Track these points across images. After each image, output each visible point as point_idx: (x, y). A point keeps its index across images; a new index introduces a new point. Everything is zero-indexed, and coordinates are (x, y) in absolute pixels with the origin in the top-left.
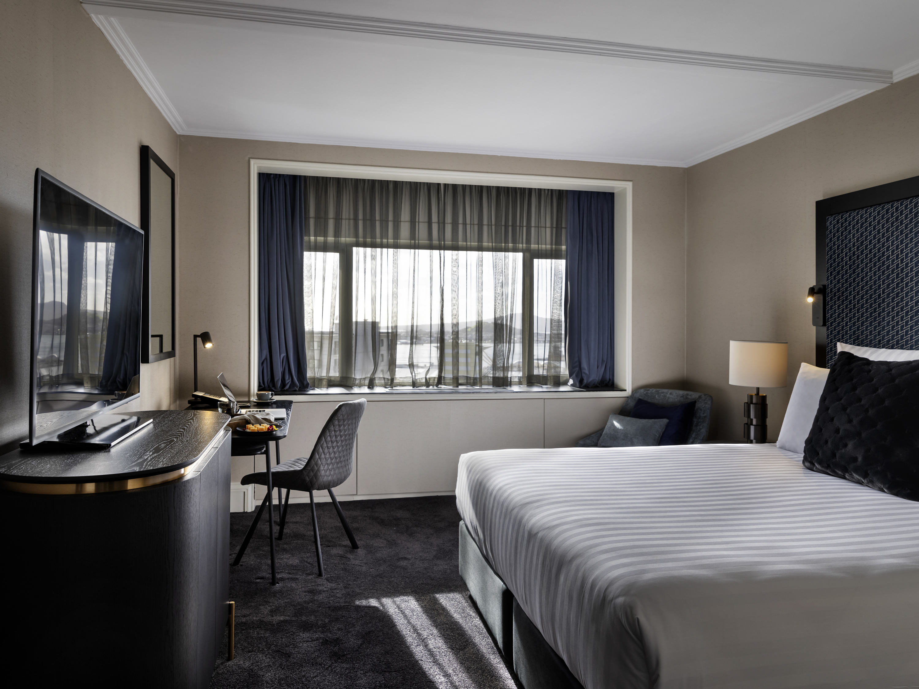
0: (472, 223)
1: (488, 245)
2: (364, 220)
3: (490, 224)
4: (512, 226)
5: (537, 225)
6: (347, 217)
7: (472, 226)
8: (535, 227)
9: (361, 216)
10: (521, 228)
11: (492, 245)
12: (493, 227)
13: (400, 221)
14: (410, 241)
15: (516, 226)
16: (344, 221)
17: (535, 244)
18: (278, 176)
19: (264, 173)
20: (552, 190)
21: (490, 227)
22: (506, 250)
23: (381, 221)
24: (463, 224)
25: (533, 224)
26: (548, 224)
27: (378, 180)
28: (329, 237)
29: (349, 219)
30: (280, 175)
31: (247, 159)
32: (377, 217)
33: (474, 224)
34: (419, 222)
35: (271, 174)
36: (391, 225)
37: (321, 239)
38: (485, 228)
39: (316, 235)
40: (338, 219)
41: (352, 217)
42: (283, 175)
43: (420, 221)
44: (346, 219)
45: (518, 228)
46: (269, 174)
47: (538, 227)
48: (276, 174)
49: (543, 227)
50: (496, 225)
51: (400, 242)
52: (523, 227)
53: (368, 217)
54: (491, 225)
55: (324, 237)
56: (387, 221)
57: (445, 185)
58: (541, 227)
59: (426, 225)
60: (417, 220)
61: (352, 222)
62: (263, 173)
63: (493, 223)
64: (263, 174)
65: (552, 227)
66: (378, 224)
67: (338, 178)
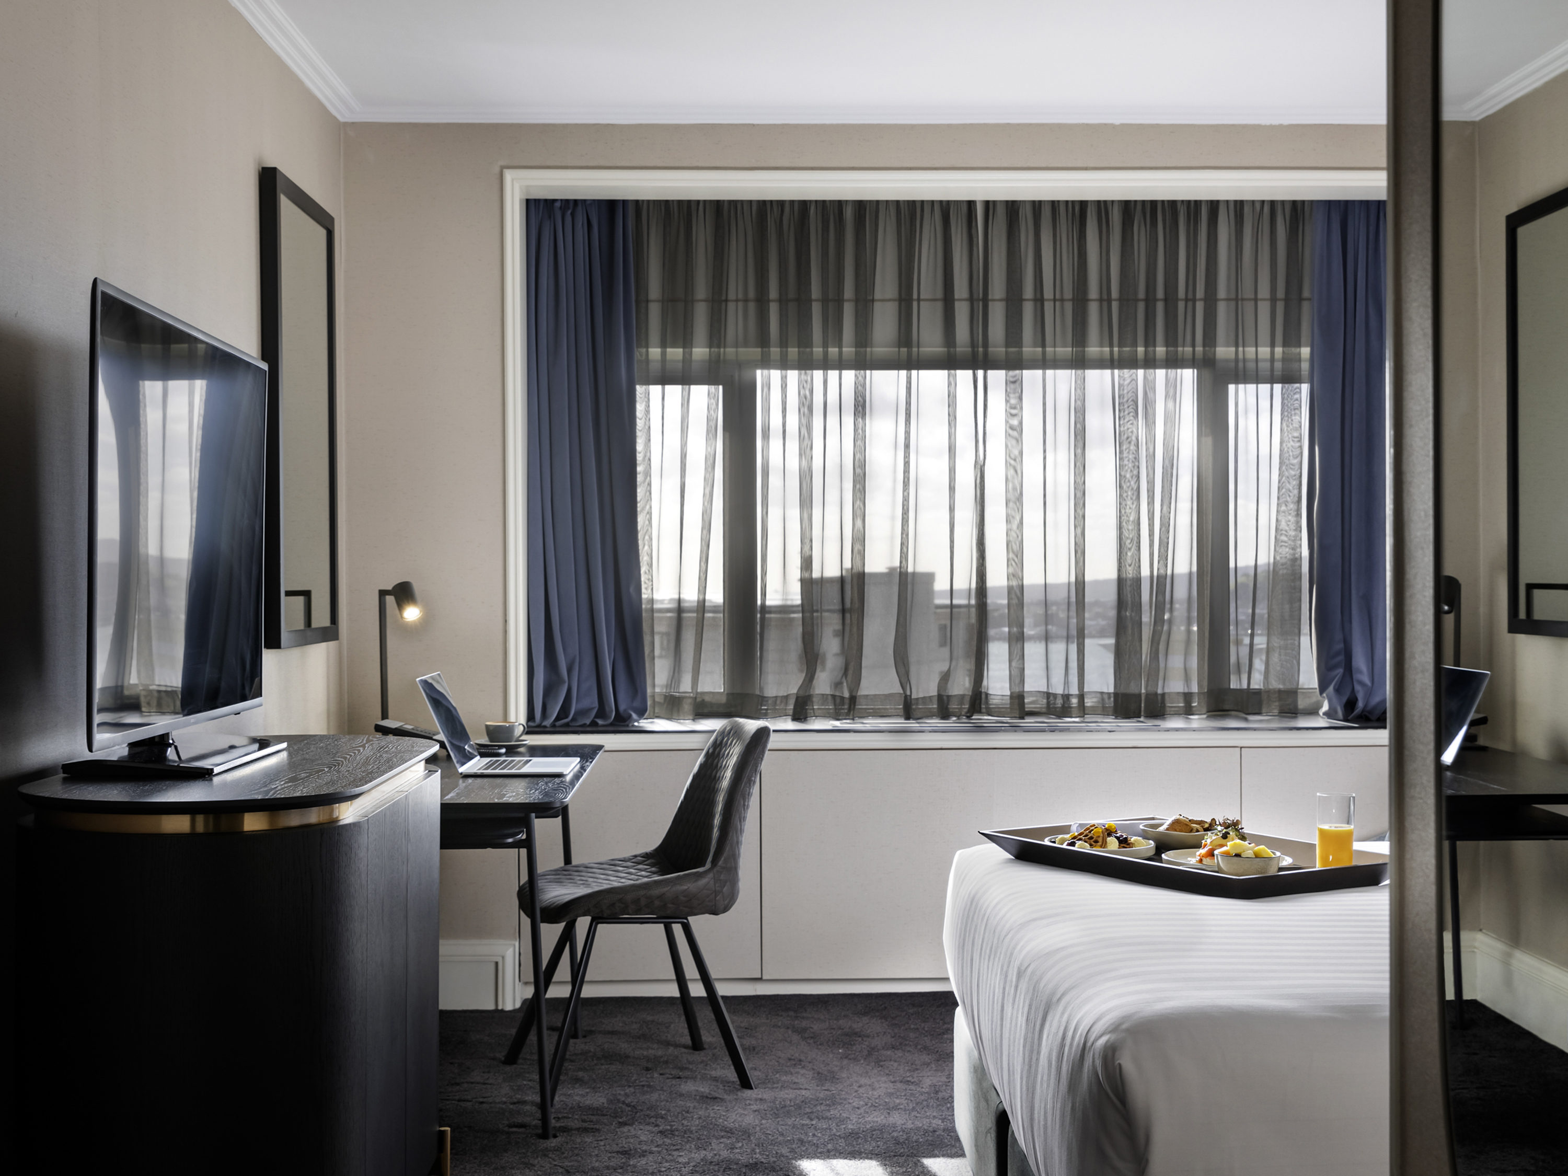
0: (1058, 296)
1: (1102, 352)
2: (783, 301)
3: (1105, 297)
4: (1166, 300)
5: (1233, 296)
6: (740, 296)
7: (1058, 303)
8: (1227, 300)
9: (773, 293)
10: (1190, 304)
11: (1112, 352)
12: (1115, 305)
13: (873, 300)
14: (897, 349)
15: (1177, 300)
16: (731, 306)
17: (1228, 345)
18: (571, 205)
19: (539, 200)
20: (1273, 203)
21: (1105, 304)
22: (1150, 363)
23: (825, 301)
24: (1035, 300)
25: (1222, 293)
26: (1264, 291)
27: (816, 201)
28: (695, 347)
29: (746, 300)
30: (576, 201)
31: (497, 170)
32: (815, 291)
33: (1062, 300)
34: (919, 300)
35: (554, 201)
36: (848, 310)
37: (675, 353)
38: (1093, 309)
39: (664, 345)
40: (718, 302)
41: (752, 294)
42: (584, 201)
43: (922, 297)
44: (737, 301)
45: (1181, 305)
46: (550, 200)
47: (1236, 299)
48: (567, 201)
49: (1250, 300)
50: (1120, 300)
51: (871, 352)
52: (1194, 300)
53: (792, 294)
54: (1109, 301)
55: (684, 347)
56: (839, 301)
57: (987, 203)
58: (1243, 300)
59: (939, 306)
60: (915, 296)
61: (752, 306)
62: (535, 200)
63: (1115, 294)
64: (537, 201)
65: (1273, 300)
66: (816, 309)
67: (718, 202)
